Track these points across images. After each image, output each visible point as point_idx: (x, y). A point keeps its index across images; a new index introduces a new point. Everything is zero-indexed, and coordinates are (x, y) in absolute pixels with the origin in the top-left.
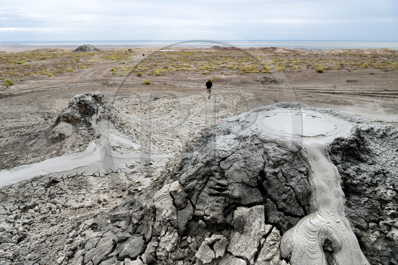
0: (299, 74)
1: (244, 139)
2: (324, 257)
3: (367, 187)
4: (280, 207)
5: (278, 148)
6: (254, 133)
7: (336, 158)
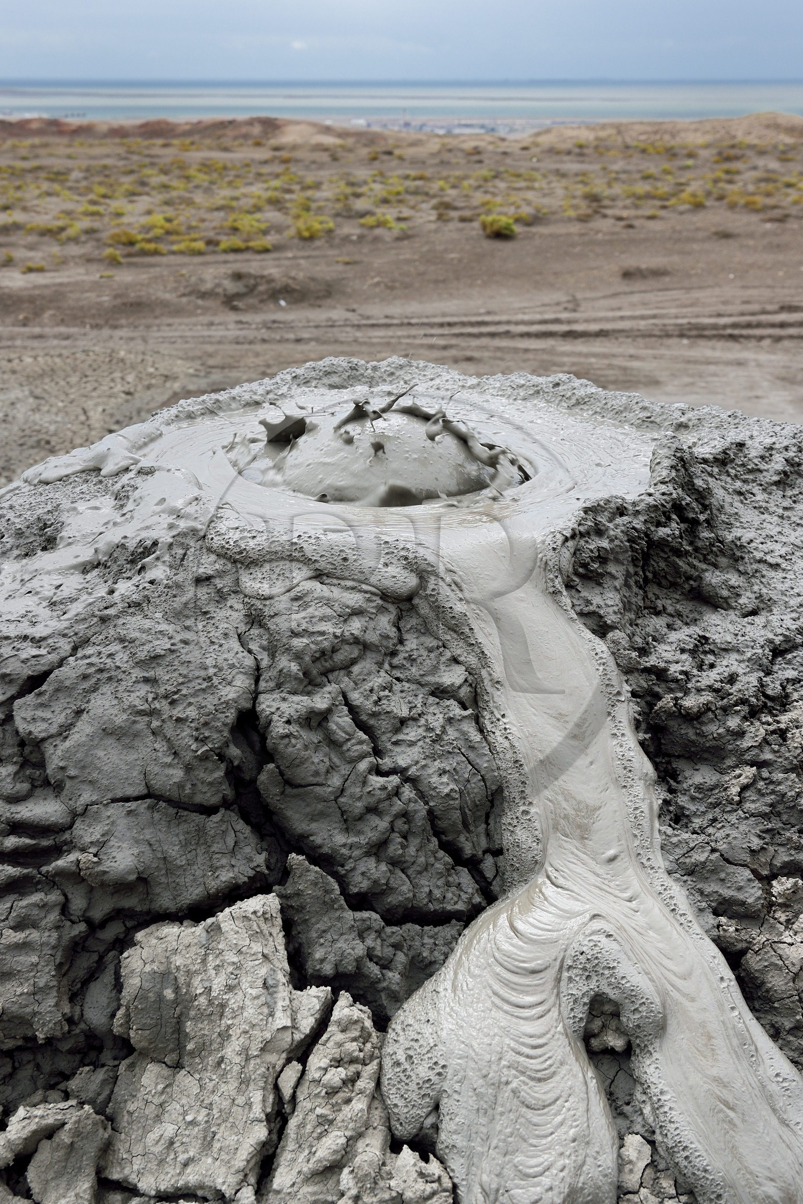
0: (406, 252)
1: (133, 562)
2: (593, 1084)
3: (745, 718)
4: (359, 884)
5: (315, 585)
6: (183, 525)
7: (597, 600)
